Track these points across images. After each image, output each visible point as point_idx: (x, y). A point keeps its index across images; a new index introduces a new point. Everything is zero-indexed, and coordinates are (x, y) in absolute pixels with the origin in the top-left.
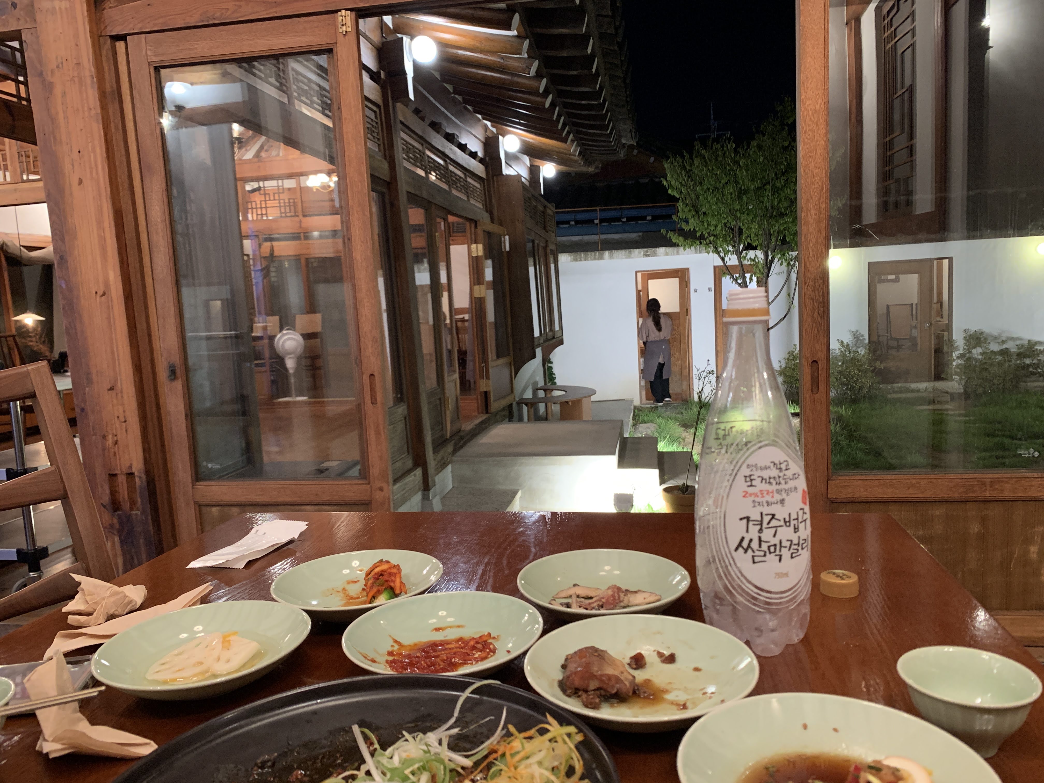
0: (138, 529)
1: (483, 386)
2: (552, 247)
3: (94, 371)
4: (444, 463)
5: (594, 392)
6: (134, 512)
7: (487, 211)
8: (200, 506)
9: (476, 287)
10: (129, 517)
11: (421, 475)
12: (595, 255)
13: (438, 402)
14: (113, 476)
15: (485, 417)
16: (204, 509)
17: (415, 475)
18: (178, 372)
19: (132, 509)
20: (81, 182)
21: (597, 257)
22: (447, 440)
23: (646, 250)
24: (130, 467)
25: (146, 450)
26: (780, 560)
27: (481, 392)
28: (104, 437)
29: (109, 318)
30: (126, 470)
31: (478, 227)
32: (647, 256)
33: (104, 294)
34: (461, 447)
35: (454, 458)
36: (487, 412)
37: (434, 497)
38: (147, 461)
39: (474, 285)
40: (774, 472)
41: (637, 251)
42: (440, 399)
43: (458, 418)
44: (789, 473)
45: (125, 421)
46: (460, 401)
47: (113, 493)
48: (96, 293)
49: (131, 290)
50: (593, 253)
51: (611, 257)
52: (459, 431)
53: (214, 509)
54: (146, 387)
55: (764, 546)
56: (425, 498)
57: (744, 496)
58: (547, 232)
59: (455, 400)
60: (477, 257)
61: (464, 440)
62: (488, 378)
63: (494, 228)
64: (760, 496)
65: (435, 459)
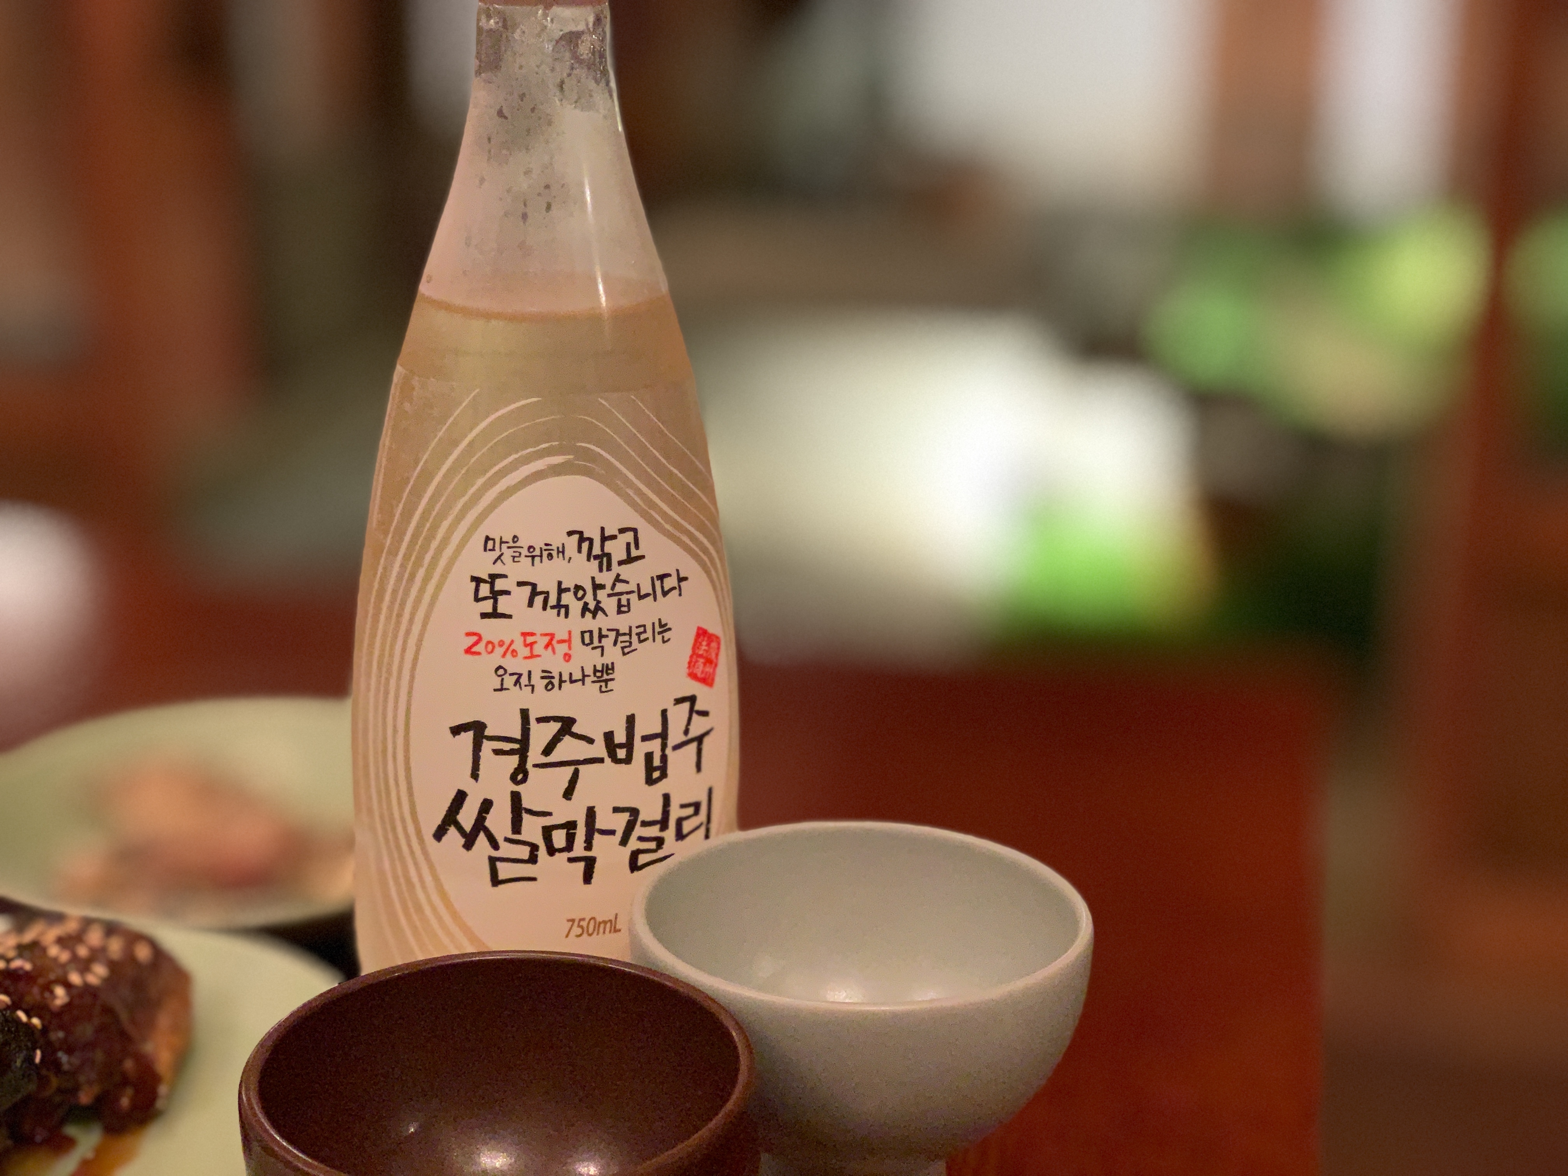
26: (588, 877)
40: (581, 570)
44: (638, 575)
55: (532, 829)
57: (468, 651)
64: (526, 652)
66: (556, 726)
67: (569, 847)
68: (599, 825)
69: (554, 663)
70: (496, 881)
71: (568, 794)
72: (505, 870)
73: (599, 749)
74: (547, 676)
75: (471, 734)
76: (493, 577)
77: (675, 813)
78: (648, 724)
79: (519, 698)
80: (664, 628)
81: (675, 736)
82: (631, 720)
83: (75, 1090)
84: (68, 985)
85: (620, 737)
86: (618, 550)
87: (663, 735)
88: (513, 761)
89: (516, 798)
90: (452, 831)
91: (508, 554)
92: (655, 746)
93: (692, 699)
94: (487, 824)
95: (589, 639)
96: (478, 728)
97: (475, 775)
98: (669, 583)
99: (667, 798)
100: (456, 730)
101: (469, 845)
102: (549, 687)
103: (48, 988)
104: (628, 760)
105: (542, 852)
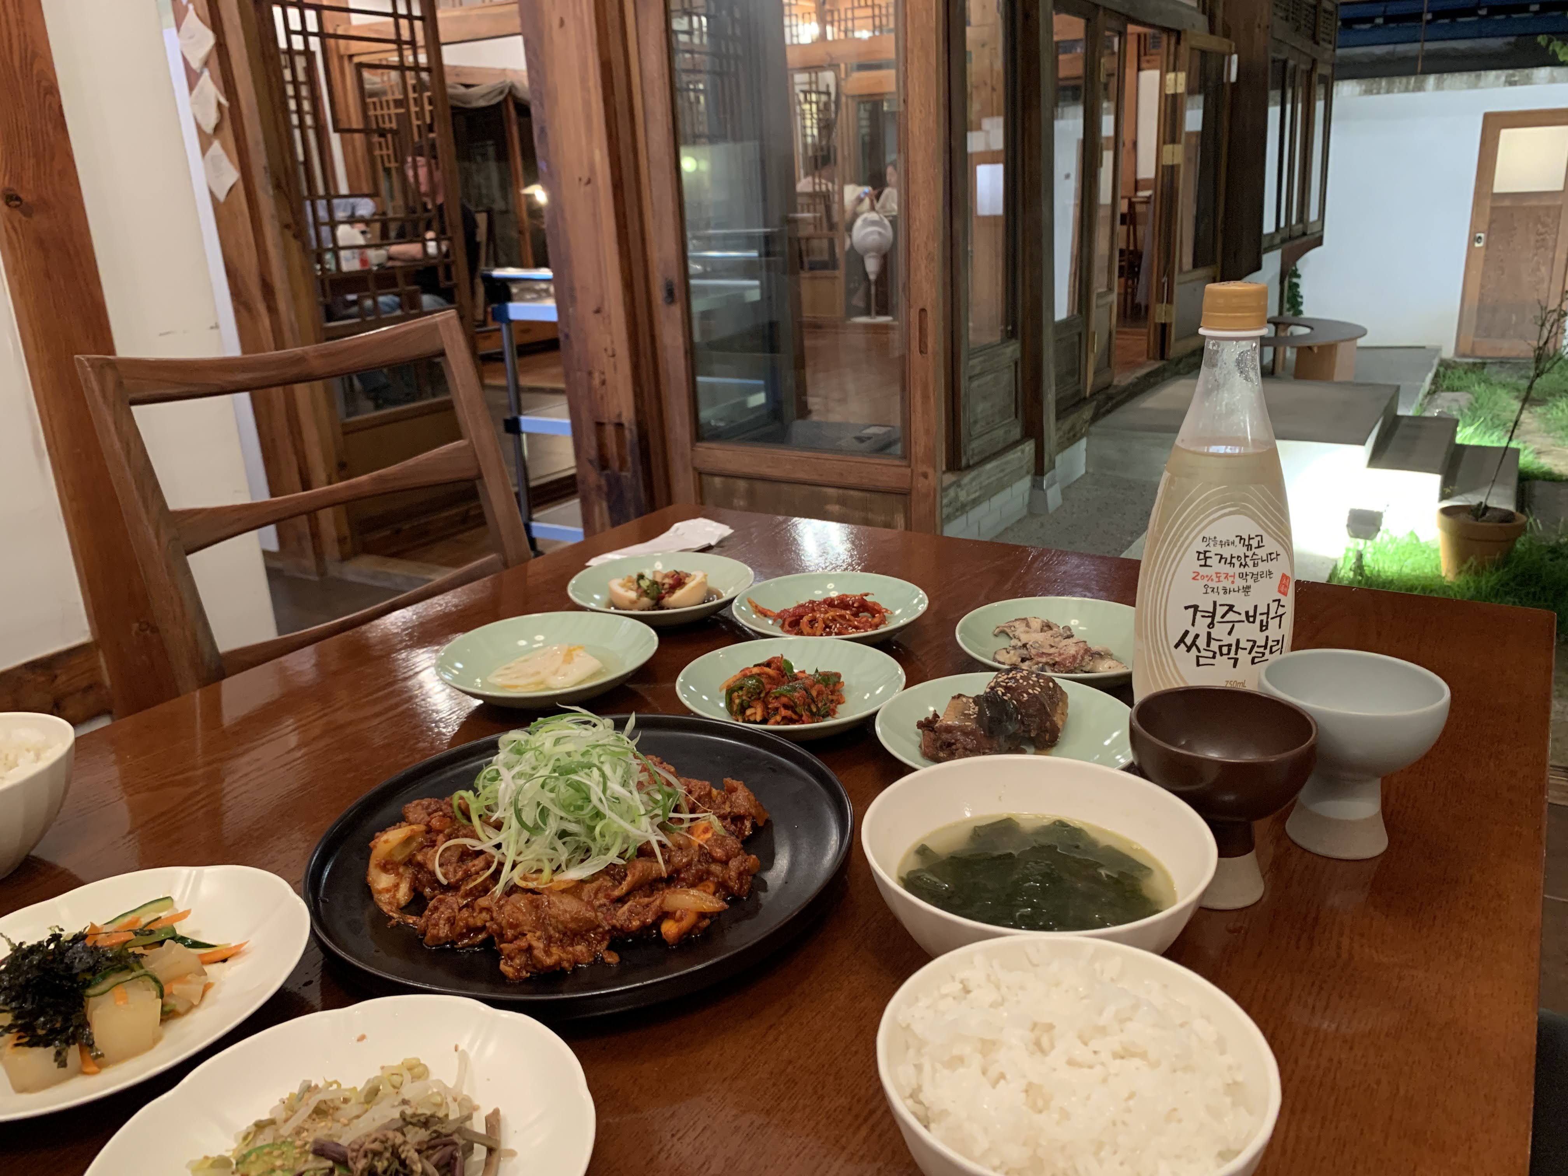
0: (629, 495)
1: (1160, 313)
2: (1323, 69)
3: (577, 285)
4: (1074, 436)
5: (1363, 332)
6: (624, 474)
7: (1204, 13)
8: (700, 473)
9: (1168, 148)
10: (618, 479)
11: (1033, 451)
12: (1408, 83)
13: (1076, 339)
14: (600, 425)
15: (1157, 365)
16: (704, 477)
17: (1023, 452)
18: (677, 293)
19: (621, 468)
20: (562, 23)
21: (1411, 87)
22: (1085, 399)
23: (1511, 72)
24: (620, 415)
25: (638, 394)
26: (1235, 666)
27: (1156, 324)
28: (590, 374)
29: (594, 215)
30: (616, 421)
31: (1182, 43)
32: (1512, 83)
33: (589, 182)
34: (1109, 412)
35: (1093, 429)
36: (1162, 357)
37: (1050, 486)
38: (639, 410)
39: (1165, 143)
40: (1240, 550)
41: (1492, 74)
42: (1080, 335)
43: (1109, 365)
44: (1262, 553)
45: (613, 356)
46: (1113, 339)
47: (601, 446)
48: (580, 179)
49: (621, 178)
50: (1404, 80)
51: (1439, 87)
52: (1109, 386)
53: (717, 480)
54: (638, 312)
55: (1214, 646)
56: (1037, 485)
57: (1194, 579)
58: (1317, 43)
59: (1106, 336)
60: (1175, 96)
61: (1114, 401)
62: (1170, 301)
63: (1214, 43)
65: (1058, 429)
66: (1227, 608)
67: (1229, 653)
68: (1241, 646)
69: (1228, 585)
70: (1198, 665)
71: (1230, 633)
72: (1202, 661)
73: (1243, 617)
74: (1225, 589)
75: (1192, 610)
76: (1205, 552)
77: (1270, 643)
78: (1262, 609)
79: (1213, 597)
80: (1270, 573)
81: (1272, 614)
82: (1256, 607)
83: (1029, 731)
84: (1028, 694)
85: (1251, 613)
86: (1254, 543)
87: (1268, 613)
88: (1209, 620)
89: (1209, 634)
90: (1182, 645)
91: (1212, 543)
92: (1264, 617)
93: (1279, 601)
94: (1197, 643)
95: (1241, 575)
96: (1196, 608)
97: (1193, 625)
98: (1273, 556)
99: (1267, 637)
100: (1186, 608)
101: (1188, 650)
102: (1225, 593)
103: (1021, 694)
104: (1254, 622)
105: (1218, 655)
